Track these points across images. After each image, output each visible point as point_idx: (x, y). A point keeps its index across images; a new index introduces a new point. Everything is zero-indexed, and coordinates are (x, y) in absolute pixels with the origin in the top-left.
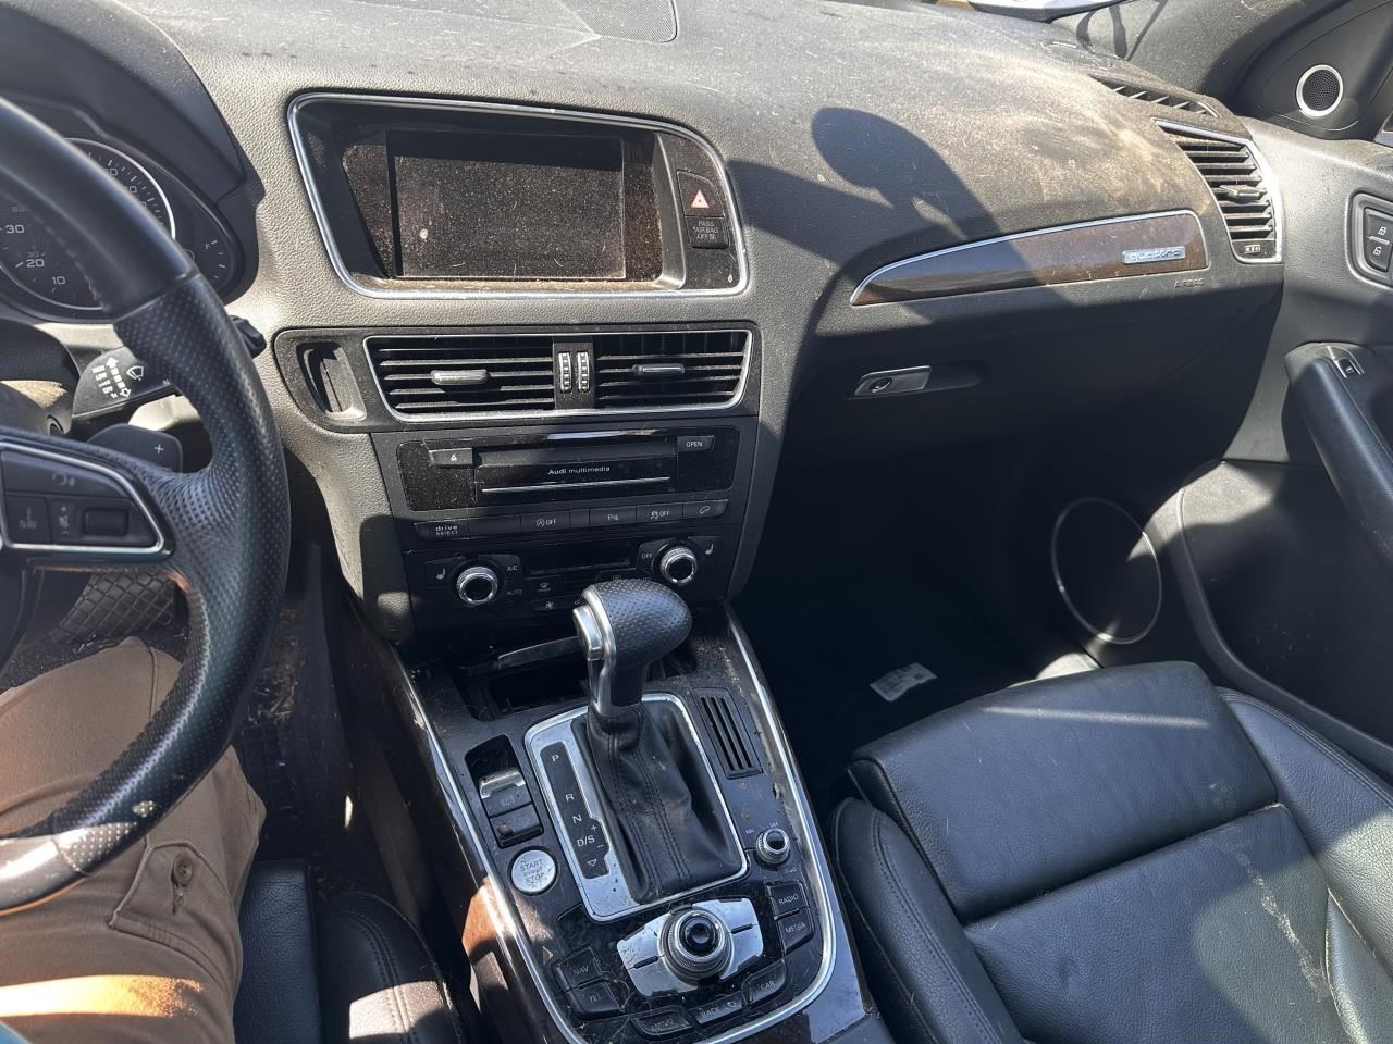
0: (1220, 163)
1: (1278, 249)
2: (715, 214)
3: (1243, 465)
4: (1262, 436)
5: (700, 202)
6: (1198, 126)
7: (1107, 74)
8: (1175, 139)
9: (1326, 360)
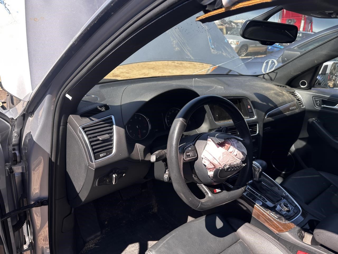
0: (293, 94)
1: (304, 105)
2: (251, 108)
3: (301, 139)
4: (304, 134)
5: (249, 107)
6: (289, 90)
7: (275, 84)
8: (288, 92)
9: (314, 120)
